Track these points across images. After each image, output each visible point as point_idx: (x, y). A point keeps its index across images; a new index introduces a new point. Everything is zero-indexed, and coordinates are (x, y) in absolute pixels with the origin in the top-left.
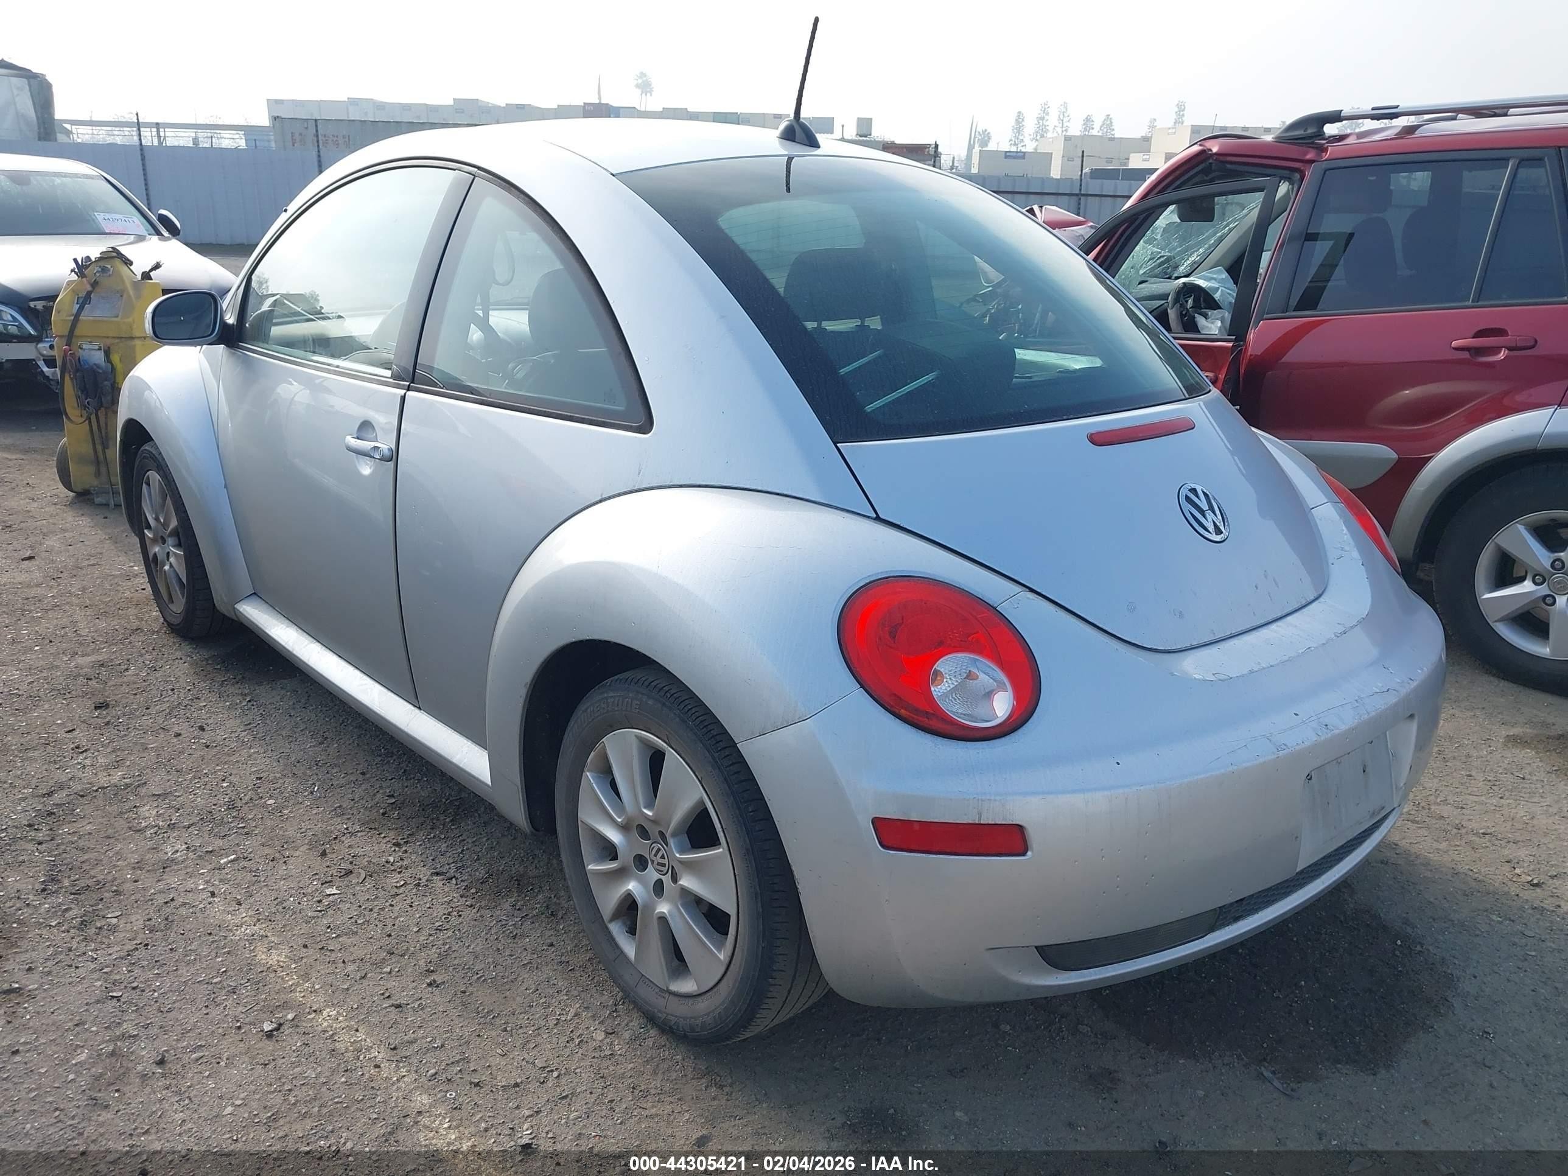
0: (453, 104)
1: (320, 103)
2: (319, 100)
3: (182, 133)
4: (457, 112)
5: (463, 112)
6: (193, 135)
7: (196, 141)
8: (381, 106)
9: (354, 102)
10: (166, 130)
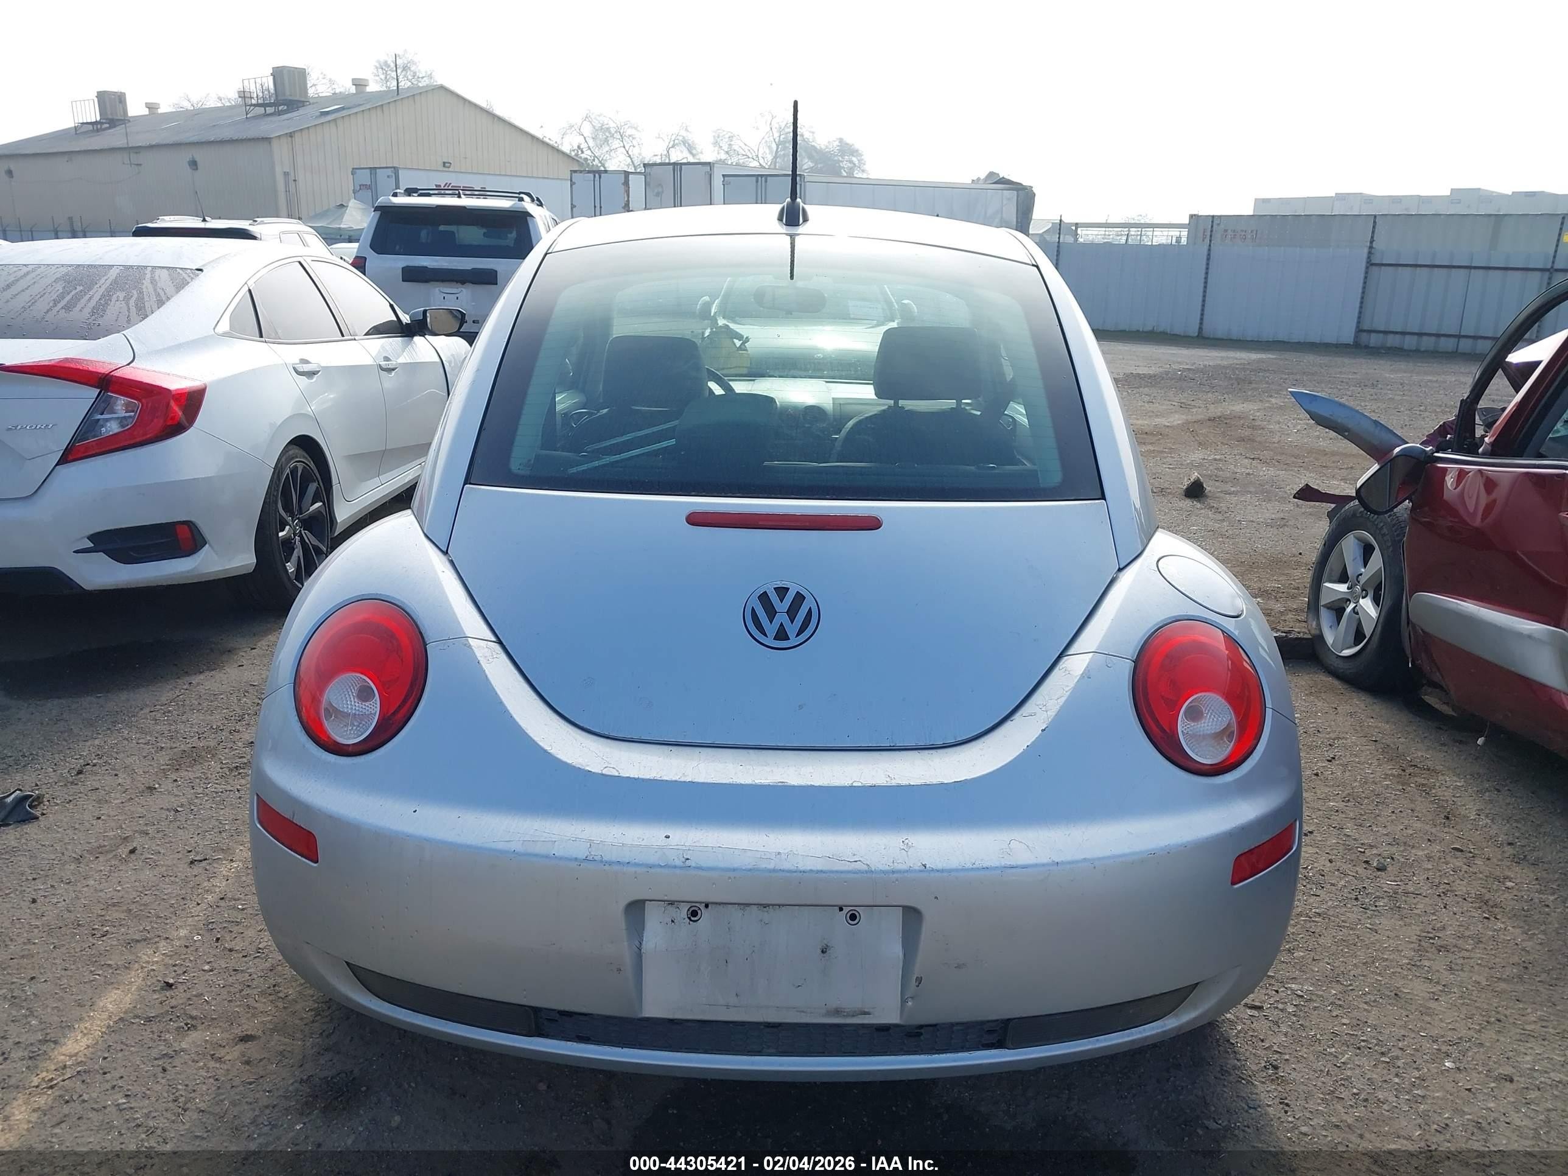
0: (1449, 194)
1: (1306, 200)
2: (1306, 196)
3: (1166, 232)
4: (1452, 203)
5: (1459, 203)
6: (1178, 234)
7: (1179, 239)
8: (1369, 199)
9: (1341, 197)
10: (1155, 229)
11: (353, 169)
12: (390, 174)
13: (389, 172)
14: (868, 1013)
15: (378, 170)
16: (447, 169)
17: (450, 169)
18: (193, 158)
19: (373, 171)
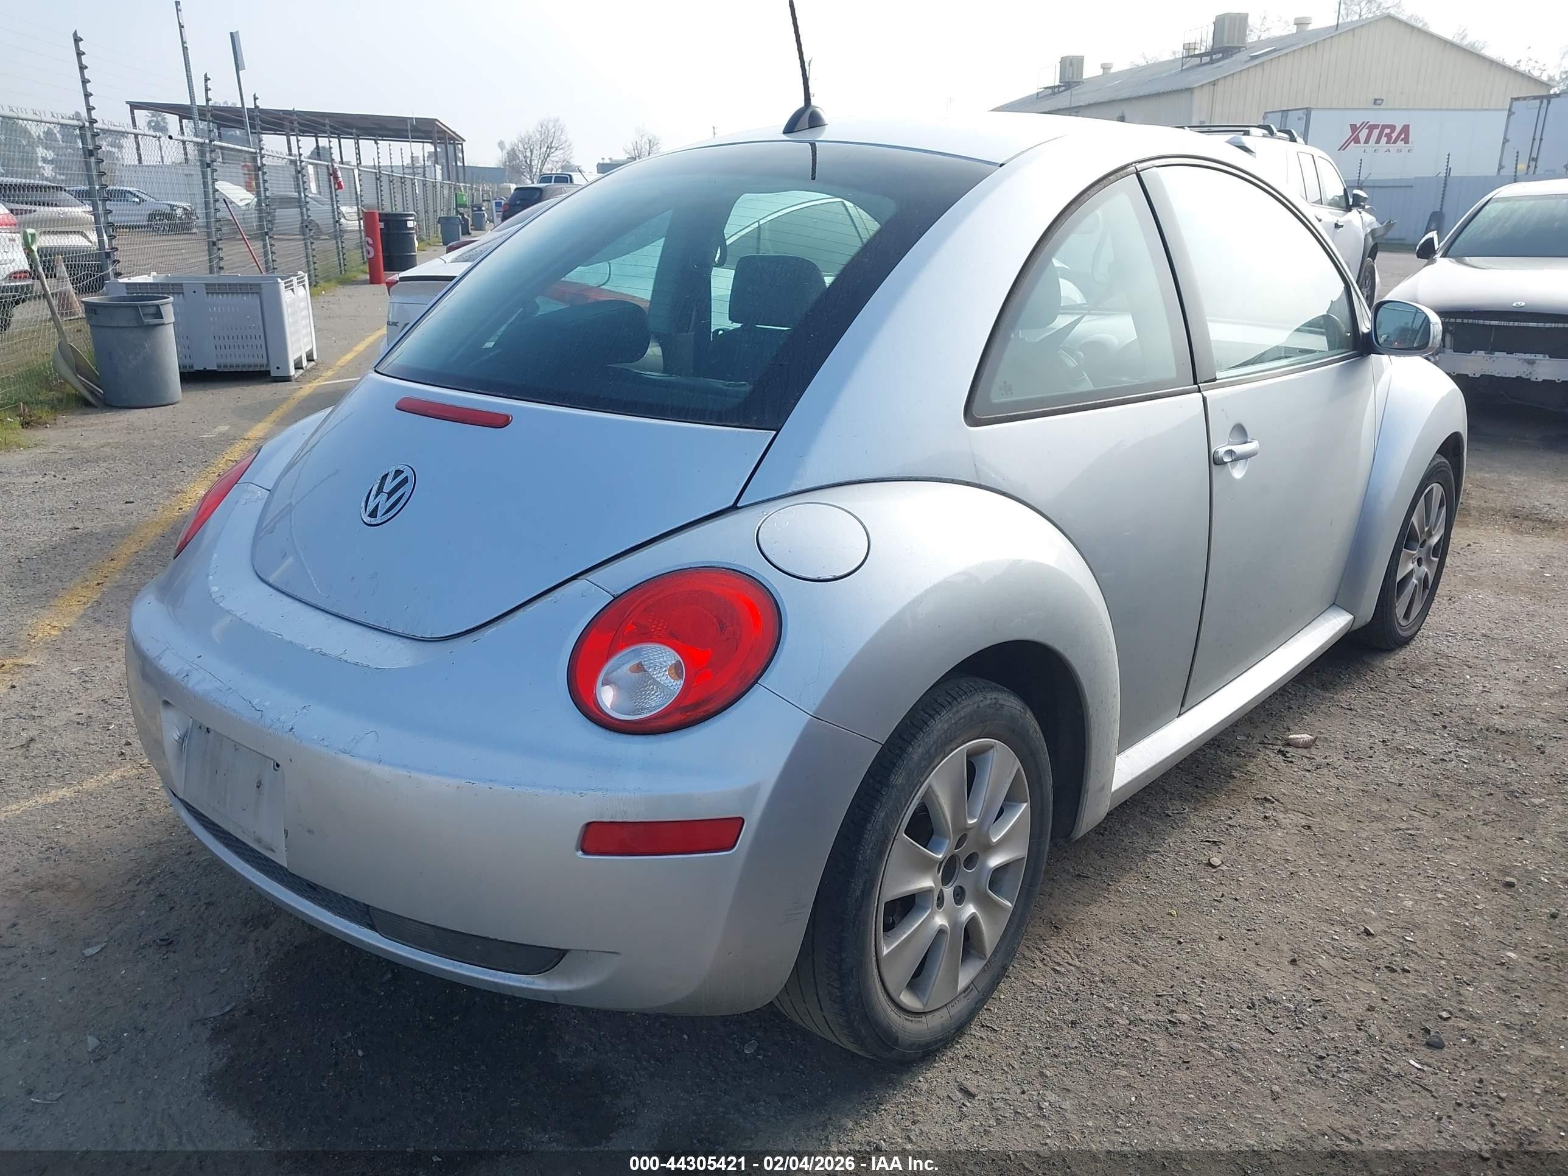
11: (1265, 113)
12: (1302, 115)
13: (1301, 113)
14: (273, 851)
15: (1290, 112)
16: (1378, 107)
17: (1381, 107)
18: (1122, 113)
19: (1285, 114)
